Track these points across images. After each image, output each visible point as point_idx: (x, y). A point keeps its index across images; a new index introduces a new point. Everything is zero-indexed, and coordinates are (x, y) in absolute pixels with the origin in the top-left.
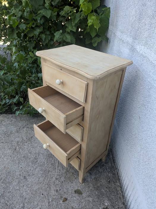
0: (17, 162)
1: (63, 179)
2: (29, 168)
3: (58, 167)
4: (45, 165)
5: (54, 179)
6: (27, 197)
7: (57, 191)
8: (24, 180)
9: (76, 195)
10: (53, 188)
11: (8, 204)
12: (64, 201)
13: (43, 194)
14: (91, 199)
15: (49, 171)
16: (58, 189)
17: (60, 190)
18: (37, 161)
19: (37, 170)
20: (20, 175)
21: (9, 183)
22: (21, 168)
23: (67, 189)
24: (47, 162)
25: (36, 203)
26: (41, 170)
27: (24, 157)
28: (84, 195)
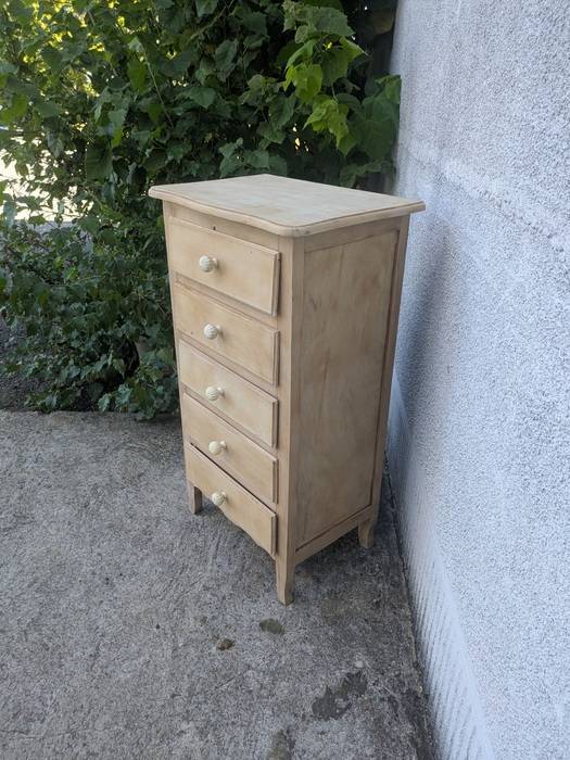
0: (88, 539)
1: (225, 590)
2: (124, 557)
3: (215, 558)
4: (174, 552)
5: (199, 587)
6: (109, 630)
7: (204, 620)
8: (105, 587)
9: (265, 635)
10: (192, 613)
11: (50, 645)
12: (222, 648)
13: (158, 627)
14: (310, 649)
15: (184, 568)
16: (209, 616)
17: (214, 618)
18: (150, 539)
19: (146, 563)
20: (94, 574)
21: (58, 592)
22: (99, 554)
23: (238, 618)
24: (181, 543)
25: (134, 648)
26: (162, 563)
27: (110, 526)
28: (290, 636)
